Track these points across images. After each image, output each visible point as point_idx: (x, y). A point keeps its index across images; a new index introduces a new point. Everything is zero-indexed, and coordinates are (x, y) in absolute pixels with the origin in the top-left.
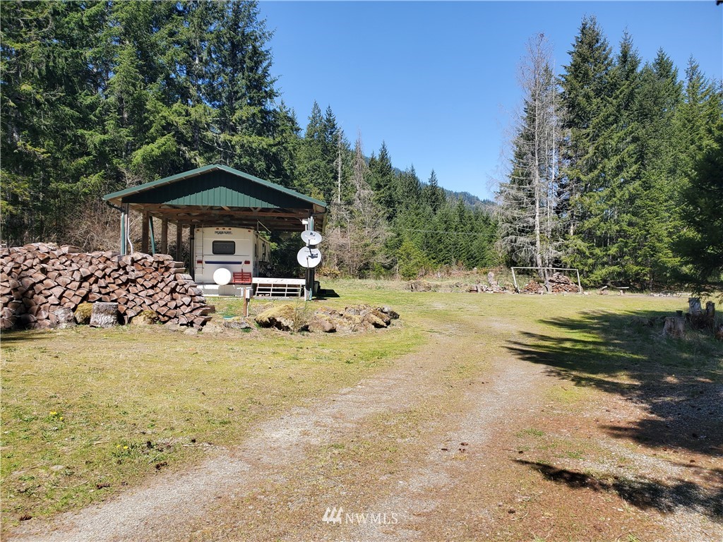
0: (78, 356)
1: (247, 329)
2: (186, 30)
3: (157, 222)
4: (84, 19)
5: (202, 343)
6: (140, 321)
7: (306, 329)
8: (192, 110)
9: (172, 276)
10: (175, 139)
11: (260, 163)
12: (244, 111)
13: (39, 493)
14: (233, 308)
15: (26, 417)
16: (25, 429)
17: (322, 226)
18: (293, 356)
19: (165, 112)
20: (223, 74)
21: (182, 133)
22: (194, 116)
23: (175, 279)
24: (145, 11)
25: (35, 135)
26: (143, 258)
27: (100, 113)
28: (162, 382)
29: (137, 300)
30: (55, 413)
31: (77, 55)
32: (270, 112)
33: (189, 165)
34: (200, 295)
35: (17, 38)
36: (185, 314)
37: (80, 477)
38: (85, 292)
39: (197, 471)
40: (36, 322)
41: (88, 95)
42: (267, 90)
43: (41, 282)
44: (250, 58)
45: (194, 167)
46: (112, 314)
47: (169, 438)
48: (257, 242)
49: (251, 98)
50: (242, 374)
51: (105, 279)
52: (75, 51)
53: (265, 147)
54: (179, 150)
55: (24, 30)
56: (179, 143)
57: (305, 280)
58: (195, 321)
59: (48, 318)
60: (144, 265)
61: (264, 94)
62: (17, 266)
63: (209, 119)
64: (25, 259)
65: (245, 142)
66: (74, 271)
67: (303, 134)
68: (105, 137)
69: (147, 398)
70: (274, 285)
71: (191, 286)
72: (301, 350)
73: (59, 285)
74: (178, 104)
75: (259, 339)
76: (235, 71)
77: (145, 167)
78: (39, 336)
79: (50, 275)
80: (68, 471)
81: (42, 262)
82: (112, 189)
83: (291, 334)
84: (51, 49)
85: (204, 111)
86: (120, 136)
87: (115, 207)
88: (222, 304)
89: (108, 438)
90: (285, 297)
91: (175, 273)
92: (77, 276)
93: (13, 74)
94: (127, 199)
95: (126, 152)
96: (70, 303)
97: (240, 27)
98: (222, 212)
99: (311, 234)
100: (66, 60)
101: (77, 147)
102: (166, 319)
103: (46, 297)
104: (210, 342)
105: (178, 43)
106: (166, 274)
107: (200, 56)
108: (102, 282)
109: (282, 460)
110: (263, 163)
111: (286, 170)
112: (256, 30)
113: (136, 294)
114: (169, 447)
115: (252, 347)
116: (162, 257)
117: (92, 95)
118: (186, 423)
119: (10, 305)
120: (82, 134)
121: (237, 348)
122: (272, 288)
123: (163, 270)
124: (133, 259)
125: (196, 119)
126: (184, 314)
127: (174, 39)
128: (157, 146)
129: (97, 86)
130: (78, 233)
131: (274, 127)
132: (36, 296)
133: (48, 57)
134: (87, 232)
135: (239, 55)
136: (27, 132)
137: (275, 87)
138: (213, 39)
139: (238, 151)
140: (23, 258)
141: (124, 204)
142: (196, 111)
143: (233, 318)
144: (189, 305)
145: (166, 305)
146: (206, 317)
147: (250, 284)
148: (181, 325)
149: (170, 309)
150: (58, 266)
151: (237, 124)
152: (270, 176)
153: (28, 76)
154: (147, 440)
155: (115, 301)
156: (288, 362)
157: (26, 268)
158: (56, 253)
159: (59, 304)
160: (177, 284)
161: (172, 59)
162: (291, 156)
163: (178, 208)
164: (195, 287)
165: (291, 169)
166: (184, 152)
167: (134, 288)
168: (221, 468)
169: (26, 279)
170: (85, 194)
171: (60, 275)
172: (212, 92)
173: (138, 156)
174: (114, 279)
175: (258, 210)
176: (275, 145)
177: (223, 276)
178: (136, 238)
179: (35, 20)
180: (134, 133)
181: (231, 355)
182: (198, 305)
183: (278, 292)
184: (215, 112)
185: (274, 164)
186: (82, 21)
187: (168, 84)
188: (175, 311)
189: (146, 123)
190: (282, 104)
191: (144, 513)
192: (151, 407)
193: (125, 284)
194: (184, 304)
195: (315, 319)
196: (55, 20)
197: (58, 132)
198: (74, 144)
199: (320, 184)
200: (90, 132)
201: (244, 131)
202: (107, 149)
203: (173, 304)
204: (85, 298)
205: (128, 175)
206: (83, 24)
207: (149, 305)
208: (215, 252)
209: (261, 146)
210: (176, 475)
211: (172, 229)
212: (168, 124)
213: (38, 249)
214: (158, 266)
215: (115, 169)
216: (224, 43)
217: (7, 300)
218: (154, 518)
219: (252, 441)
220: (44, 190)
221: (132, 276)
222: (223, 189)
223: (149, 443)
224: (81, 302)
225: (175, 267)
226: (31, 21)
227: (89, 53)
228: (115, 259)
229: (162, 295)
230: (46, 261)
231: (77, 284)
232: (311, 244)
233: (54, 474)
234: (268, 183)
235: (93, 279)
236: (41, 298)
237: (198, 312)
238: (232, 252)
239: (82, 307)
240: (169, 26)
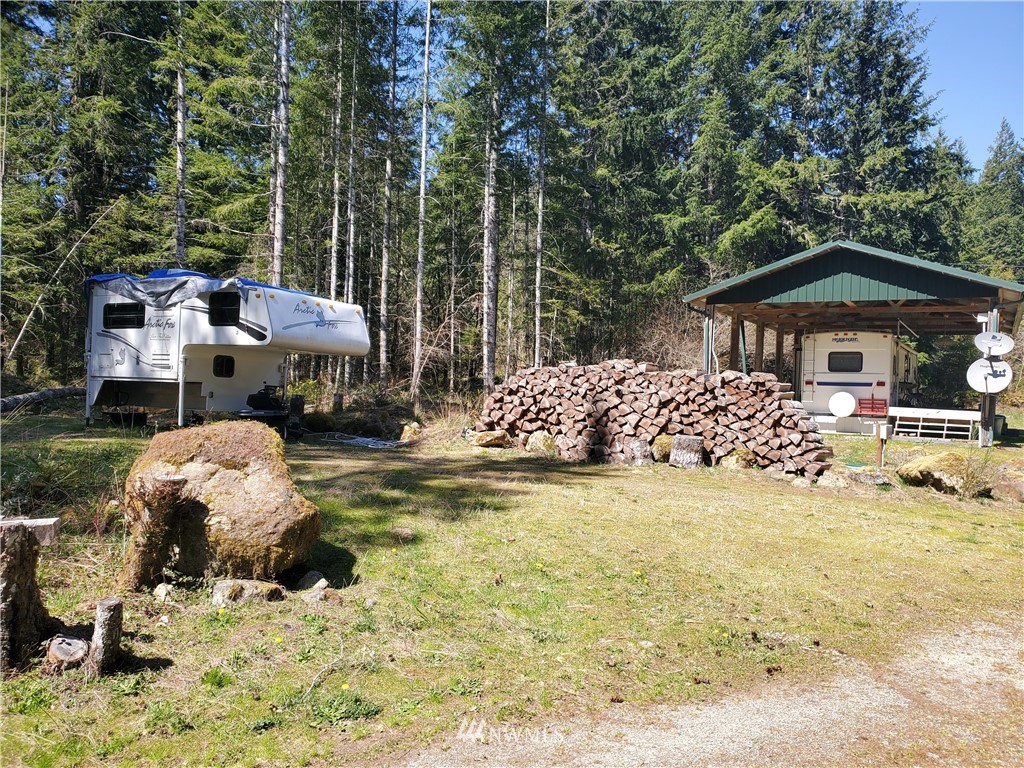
0: (659, 503)
1: (886, 486)
2: (792, 57)
3: (750, 328)
4: (666, 73)
5: (817, 502)
6: (731, 463)
7: (986, 494)
8: (800, 168)
9: (776, 404)
10: (776, 210)
11: (902, 231)
12: (878, 156)
13: (628, 672)
14: (860, 452)
15: (609, 573)
16: (608, 586)
17: (1012, 323)
18: (966, 536)
19: (763, 175)
20: (845, 108)
21: (785, 202)
22: (803, 174)
23: (780, 408)
24: (740, 44)
25: (608, 227)
26: (737, 378)
27: (681, 189)
28: (766, 552)
29: (728, 434)
30: (639, 573)
31: (657, 121)
32: (921, 151)
33: (796, 247)
34: (814, 432)
35: (592, 114)
36: (792, 459)
37: (673, 663)
38: (664, 422)
39: (826, 689)
40: (610, 455)
41: (667, 169)
42: (917, 118)
43: (616, 407)
44: (890, 75)
45: (803, 247)
46: (696, 452)
47: (781, 632)
48: (898, 352)
49: (889, 136)
50: (883, 555)
51: (688, 404)
52: (654, 116)
53: (912, 206)
54: (780, 226)
55: (600, 102)
56: (780, 216)
57: (980, 413)
58: (807, 468)
59: (622, 452)
60: (737, 387)
61: (912, 126)
62: (592, 387)
63: (824, 176)
64: (600, 380)
65: (879, 202)
66: (651, 395)
67: (976, 178)
68: (686, 220)
69: (748, 571)
70: (925, 420)
71: (802, 418)
72: (980, 528)
73: (634, 411)
74: (781, 161)
75: (905, 503)
76: (865, 99)
77: (734, 254)
78: (613, 473)
79: (625, 398)
80: (660, 652)
81: (617, 383)
82: (691, 287)
83: (960, 500)
84: (629, 119)
85: (818, 166)
86: (704, 216)
87: (695, 310)
88: (842, 444)
89: (702, 617)
90: (944, 440)
91: (780, 399)
92: (655, 401)
93: (588, 158)
94: (713, 299)
95: (710, 237)
96: (647, 434)
97: (874, 32)
98: (844, 310)
99: (994, 337)
100: (645, 129)
101: (653, 236)
102: (767, 462)
103: (621, 426)
104: (830, 501)
105: (782, 77)
106: (768, 400)
107: (813, 88)
108: (684, 410)
109: (965, 703)
110: (908, 232)
111: (946, 238)
112: (901, 29)
113: (727, 426)
114: (782, 645)
115: (896, 515)
116: (763, 377)
117: (672, 168)
118: (804, 615)
119: (584, 433)
120: (659, 219)
121: (872, 514)
122: (921, 424)
123: (763, 394)
124: (723, 380)
125: (805, 179)
126: (791, 457)
127: (777, 72)
128: (750, 224)
129: (678, 154)
130: (651, 346)
131: (926, 173)
132: (610, 424)
133: (626, 129)
134: (661, 344)
135: (872, 75)
136: (600, 226)
137: (930, 112)
138: (832, 60)
139: (868, 216)
140: (597, 378)
141: (709, 307)
142: (806, 167)
143: (863, 468)
144: (799, 445)
145: (767, 443)
146: (823, 464)
147: (885, 417)
148: (788, 472)
149: (772, 449)
150: (634, 388)
151: (867, 178)
152: (918, 250)
153: (603, 157)
154: (751, 630)
155: (700, 434)
156: (959, 545)
157: (600, 390)
158: (632, 371)
159: (634, 435)
160: (783, 415)
161: (774, 101)
162: (956, 215)
163: (780, 307)
164: (808, 419)
165: (954, 236)
166: (788, 228)
167: (725, 418)
168: (862, 693)
169: (600, 404)
170: (660, 296)
171: (636, 399)
172: (829, 136)
173: (725, 240)
174: (699, 405)
175: (900, 303)
176: (928, 202)
177: (843, 404)
178: (720, 350)
179: (612, 87)
180: (721, 210)
181: (864, 523)
182: (812, 446)
183: (932, 430)
184: (834, 165)
185: (925, 230)
186: (663, 76)
187: (767, 136)
188: (779, 453)
189: (737, 194)
190: (940, 135)
191: (756, 732)
192: (754, 584)
193: (713, 412)
194: (792, 443)
195: (1004, 478)
196: (634, 82)
197: (633, 221)
198: (650, 234)
199: (1007, 254)
200: (669, 216)
201: (877, 186)
202: (688, 234)
203: (777, 442)
204: (664, 429)
205: (712, 266)
206: (664, 80)
207: (744, 442)
208: (832, 368)
209: (904, 205)
210: (796, 688)
211: (770, 336)
212: (767, 192)
213: (614, 367)
214: (757, 388)
215: (697, 260)
216: (850, 61)
217: (581, 427)
218: (771, 743)
219: (908, 662)
220: (614, 295)
221: (722, 402)
222: (847, 276)
223: (754, 635)
224: (659, 434)
225: (780, 391)
226: (609, 90)
227: (670, 115)
228: (701, 380)
229: (761, 430)
230: (620, 382)
231: (655, 410)
232: (993, 354)
233: (644, 651)
234: (914, 261)
235: (673, 405)
236: (615, 427)
237: (812, 456)
238: (858, 368)
239: (660, 439)
240: (771, 57)
